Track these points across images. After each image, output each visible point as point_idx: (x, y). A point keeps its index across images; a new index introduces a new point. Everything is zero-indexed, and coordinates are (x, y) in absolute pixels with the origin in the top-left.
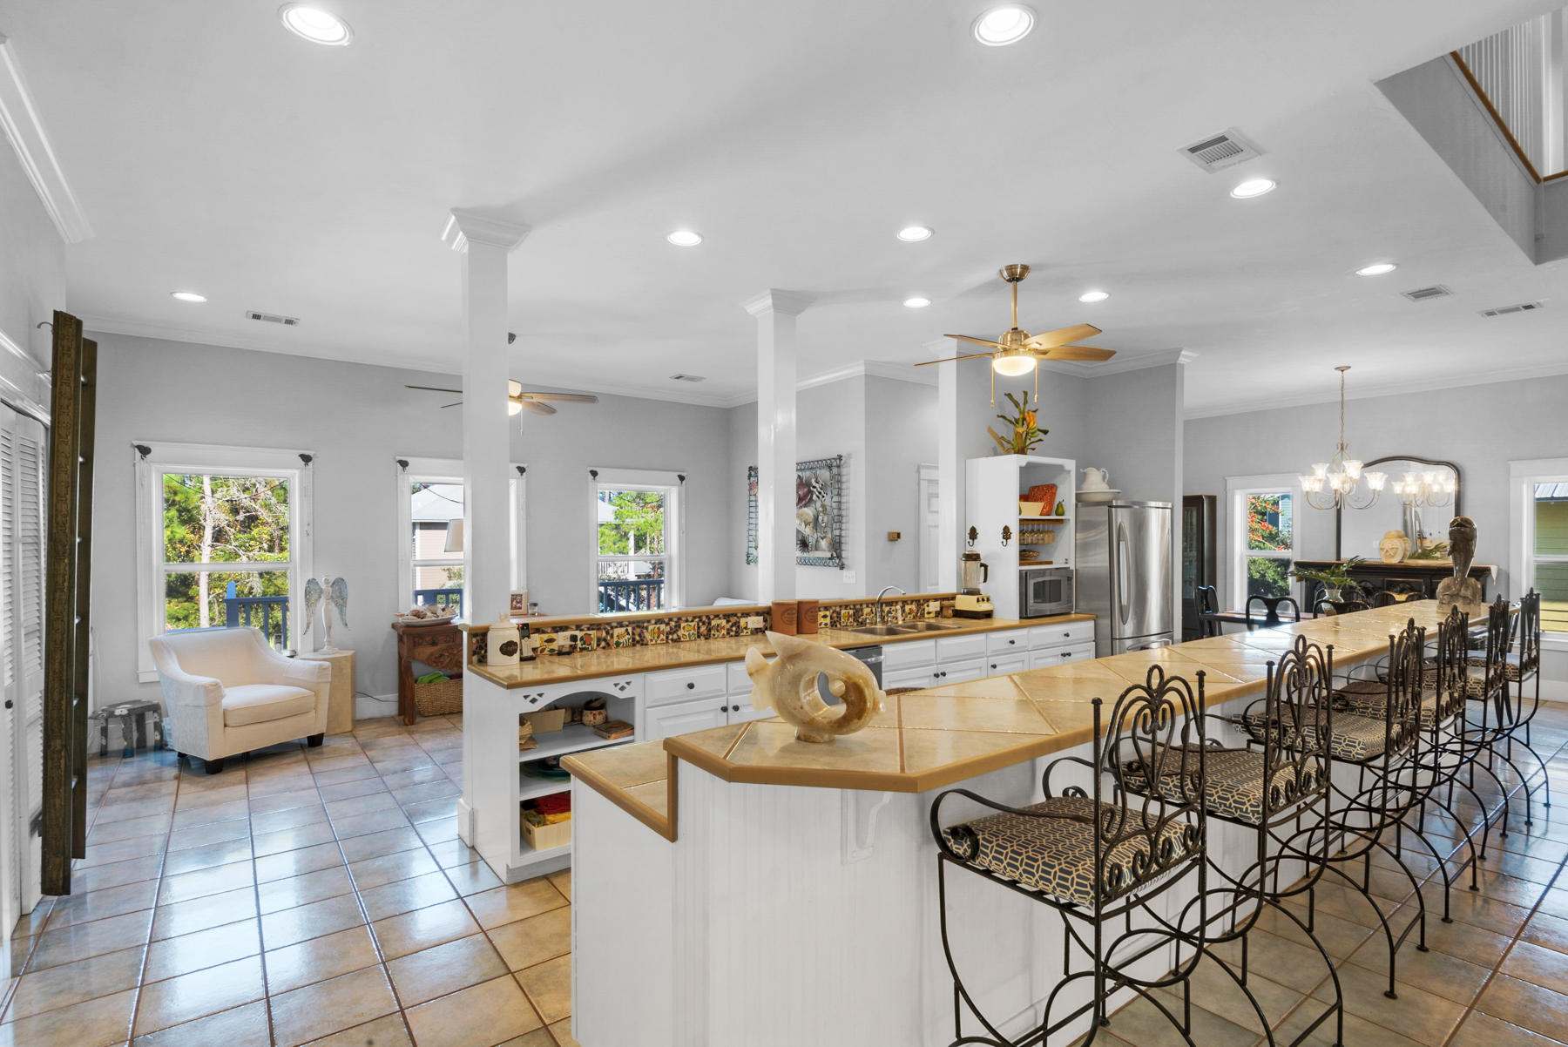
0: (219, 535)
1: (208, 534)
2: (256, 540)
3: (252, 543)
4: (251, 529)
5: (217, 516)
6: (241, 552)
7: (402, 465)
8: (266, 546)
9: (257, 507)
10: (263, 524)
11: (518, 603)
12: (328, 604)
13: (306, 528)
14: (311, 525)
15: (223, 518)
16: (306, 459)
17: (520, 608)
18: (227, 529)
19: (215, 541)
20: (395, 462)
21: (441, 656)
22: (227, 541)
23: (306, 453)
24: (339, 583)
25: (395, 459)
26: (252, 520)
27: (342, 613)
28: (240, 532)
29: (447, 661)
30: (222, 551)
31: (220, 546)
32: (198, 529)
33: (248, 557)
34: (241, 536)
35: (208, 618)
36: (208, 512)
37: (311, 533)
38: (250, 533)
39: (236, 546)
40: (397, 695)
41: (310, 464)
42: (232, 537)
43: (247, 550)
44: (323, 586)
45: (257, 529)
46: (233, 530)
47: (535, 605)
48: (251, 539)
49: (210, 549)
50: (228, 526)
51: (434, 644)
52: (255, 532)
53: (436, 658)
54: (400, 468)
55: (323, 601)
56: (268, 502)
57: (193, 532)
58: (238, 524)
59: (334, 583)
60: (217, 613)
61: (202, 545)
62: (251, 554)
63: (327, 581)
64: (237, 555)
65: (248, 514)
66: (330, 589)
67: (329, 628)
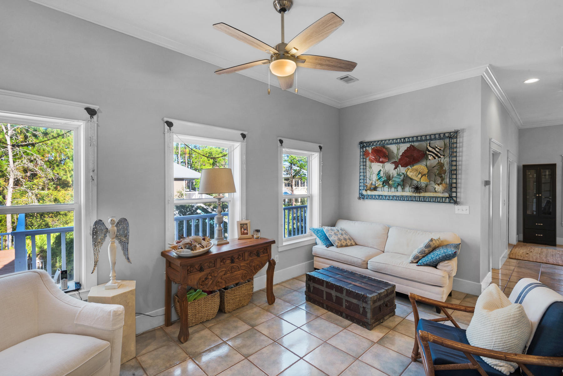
0: (17, 183)
1: (11, 181)
2: (36, 185)
3: (34, 186)
4: (33, 180)
5: (16, 173)
6: (28, 191)
7: (168, 126)
8: (40, 188)
9: (37, 169)
10: (40, 177)
11: (245, 230)
12: (113, 243)
13: (91, 174)
14: (96, 171)
15: (20, 175)
16: (92, 112)
17: (247, 234)
18: (21, 179)
19: (15, 186)
20: (162, 122)
21: (206, 279)
22: (22, 185)
23: (92, 106)
24: (122, 224)
25: (163, 120)
26: (34, 175)
27: (125, 249)
28: (28, 181)
29: (210, 282)
30: (18, 190)
31: (18, 188)
32: (7, 180)
33: (32, 193)
34: (29, 183)
35: (11, 222)
36: (11, 171)
37: (95, 178)
38: (33, 182)
39: (26, 188)
40: (164, 308)
41: (95, 117)
42: (24, 183)
43: (31, 190)
44: (109, 226)
45: (37, 180)
46: (24, 180)
47: (258, 231)
48: (34, 185)
49: (12, 189)
50: (22, 178)
51: (201, 270)
52: (35, 181)
53: (203, 281)
54: (167, 127)
55: (108, 239)
56: (42, 168)
57: (5, 181)
58: (27, 178)
59: (118, 223)
60: (16, 220)
61: (8, 187)
62: (34, 192)
63: (112, 222)
64: (26, 192)
65: (32, 173)
66: (116, 228)
67: (114, 264)
